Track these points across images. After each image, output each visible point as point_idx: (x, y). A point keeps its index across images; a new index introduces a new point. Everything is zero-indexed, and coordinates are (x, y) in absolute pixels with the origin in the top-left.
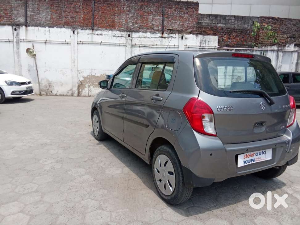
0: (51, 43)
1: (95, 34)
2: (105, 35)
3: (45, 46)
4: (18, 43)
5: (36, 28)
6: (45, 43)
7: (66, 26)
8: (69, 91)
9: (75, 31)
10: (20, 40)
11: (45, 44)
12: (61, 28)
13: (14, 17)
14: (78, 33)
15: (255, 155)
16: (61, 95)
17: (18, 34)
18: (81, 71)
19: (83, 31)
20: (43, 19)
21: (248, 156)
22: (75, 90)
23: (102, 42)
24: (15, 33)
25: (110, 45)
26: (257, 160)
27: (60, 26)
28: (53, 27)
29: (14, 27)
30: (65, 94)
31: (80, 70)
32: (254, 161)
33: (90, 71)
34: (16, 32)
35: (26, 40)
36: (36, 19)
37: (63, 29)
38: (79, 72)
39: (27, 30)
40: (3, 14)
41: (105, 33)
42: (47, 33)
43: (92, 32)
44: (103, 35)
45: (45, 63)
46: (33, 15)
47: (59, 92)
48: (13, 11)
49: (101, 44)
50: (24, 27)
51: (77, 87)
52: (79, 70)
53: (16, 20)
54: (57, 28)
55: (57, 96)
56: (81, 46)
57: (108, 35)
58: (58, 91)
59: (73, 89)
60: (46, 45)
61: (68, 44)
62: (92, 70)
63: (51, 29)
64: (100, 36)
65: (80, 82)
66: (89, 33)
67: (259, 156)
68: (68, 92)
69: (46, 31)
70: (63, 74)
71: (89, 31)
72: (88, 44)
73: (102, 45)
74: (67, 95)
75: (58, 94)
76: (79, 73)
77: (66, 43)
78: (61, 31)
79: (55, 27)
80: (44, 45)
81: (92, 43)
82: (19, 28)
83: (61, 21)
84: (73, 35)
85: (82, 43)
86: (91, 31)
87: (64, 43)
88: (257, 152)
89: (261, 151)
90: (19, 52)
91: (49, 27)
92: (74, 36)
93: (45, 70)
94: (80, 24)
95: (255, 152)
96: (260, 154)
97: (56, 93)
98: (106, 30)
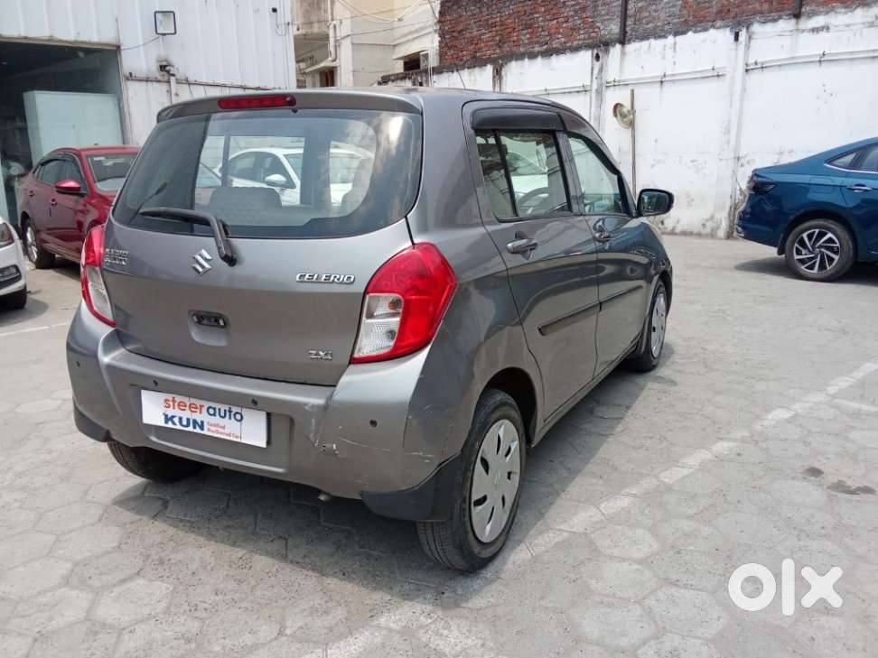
0: (676, 80)
1: (804, 31)
2: (837, 29)
3: (661, 91)
4: (599, 93)
5: (645, 44)
6: (662, 82)
7: (719, 23)
8: (707, 220)
9: (740, 33)
10: (608, 83)
11: (662, 86)
12: (705, 30)
13: (599, 24)
14: (750, 38)
15: (204, 410)
16: (684, 233)
17: (601, 70)
18: (747, 159)
19: (769, 27)
20: (663, 15)
21: (181, 406)
22: (721, 221)
23: (827, 52)
24: (597, 65)
25: (852, 59)
26: (212, 428)
27: (703, 24)
28: (684, 33)
29: (595, 52)
30: (696, 231)
31: (745, 156)
32: (202, 428)
33: (777, 156)
34: (598, 63)
35: (619, 81)
36: (646, 17)
37: (712, 31)
38: (742, 161)
39: (623, 53)
40: (579, 22)
41: (839, 19)
42: (669, 53)
43: (797, 23)
44: (832, 28)
45: (656, 141)
46: (641, 8)
47: (681, 223)
48: (600, 8)
49: (820, 61)
50: (618, 46)
51: (728, 209)
52: (741, 154)
53: (603, 33)
54: (695, 32)
55: (676, 234)
56: (755, 77)
57: (848, 26)
58: (678, 221)
59: (717, 216)
60: (664, 89)
61: (718, 76)
62: (782, 153)
63: (679, 38)
64: (823, 34)
65: (741, 194)
66: (786, 29)
67: (217, 419)
68: (704, 225)
69: (667, 47)
70: (698, 171)
71: (785, 25)
72: (780, 66)
73: (823, 64)
74: (699, 235)
75: (678, 230)
76: (742, 166)
77: (713, 76)
78: (704, 41)
79: (691, 30)
80: (657, 88)
81: (792, 63)
82: (607, 51)
83: (708, 8)
84: (734, 47)
85: (759, 66)
86: (793, 21)
87: (708, 77)
88: (213, 405)
89: (227, 408)
90: (599, 116)
91: (676, 34)
92: (736, 50)
93: (654, 160)
94: (761, 6)
95: (207, 404)
96: (222, 414)
97: (674, 228)
98: (843, 10)
